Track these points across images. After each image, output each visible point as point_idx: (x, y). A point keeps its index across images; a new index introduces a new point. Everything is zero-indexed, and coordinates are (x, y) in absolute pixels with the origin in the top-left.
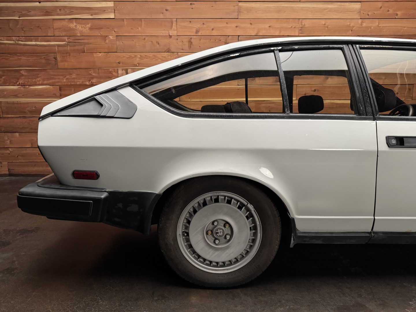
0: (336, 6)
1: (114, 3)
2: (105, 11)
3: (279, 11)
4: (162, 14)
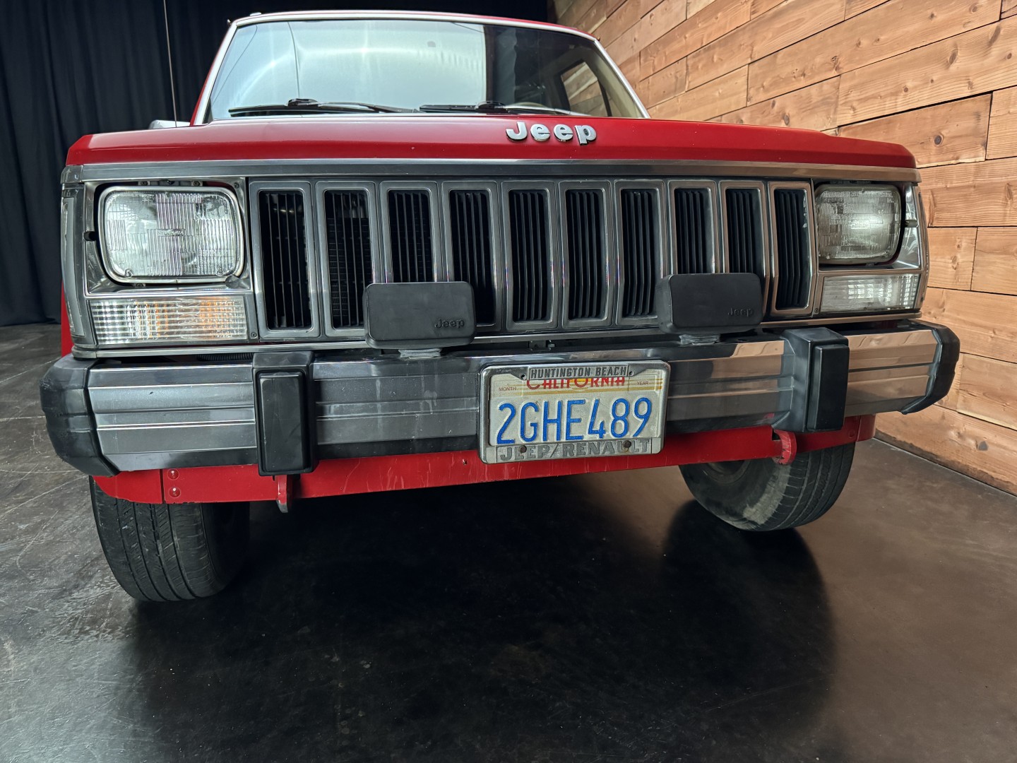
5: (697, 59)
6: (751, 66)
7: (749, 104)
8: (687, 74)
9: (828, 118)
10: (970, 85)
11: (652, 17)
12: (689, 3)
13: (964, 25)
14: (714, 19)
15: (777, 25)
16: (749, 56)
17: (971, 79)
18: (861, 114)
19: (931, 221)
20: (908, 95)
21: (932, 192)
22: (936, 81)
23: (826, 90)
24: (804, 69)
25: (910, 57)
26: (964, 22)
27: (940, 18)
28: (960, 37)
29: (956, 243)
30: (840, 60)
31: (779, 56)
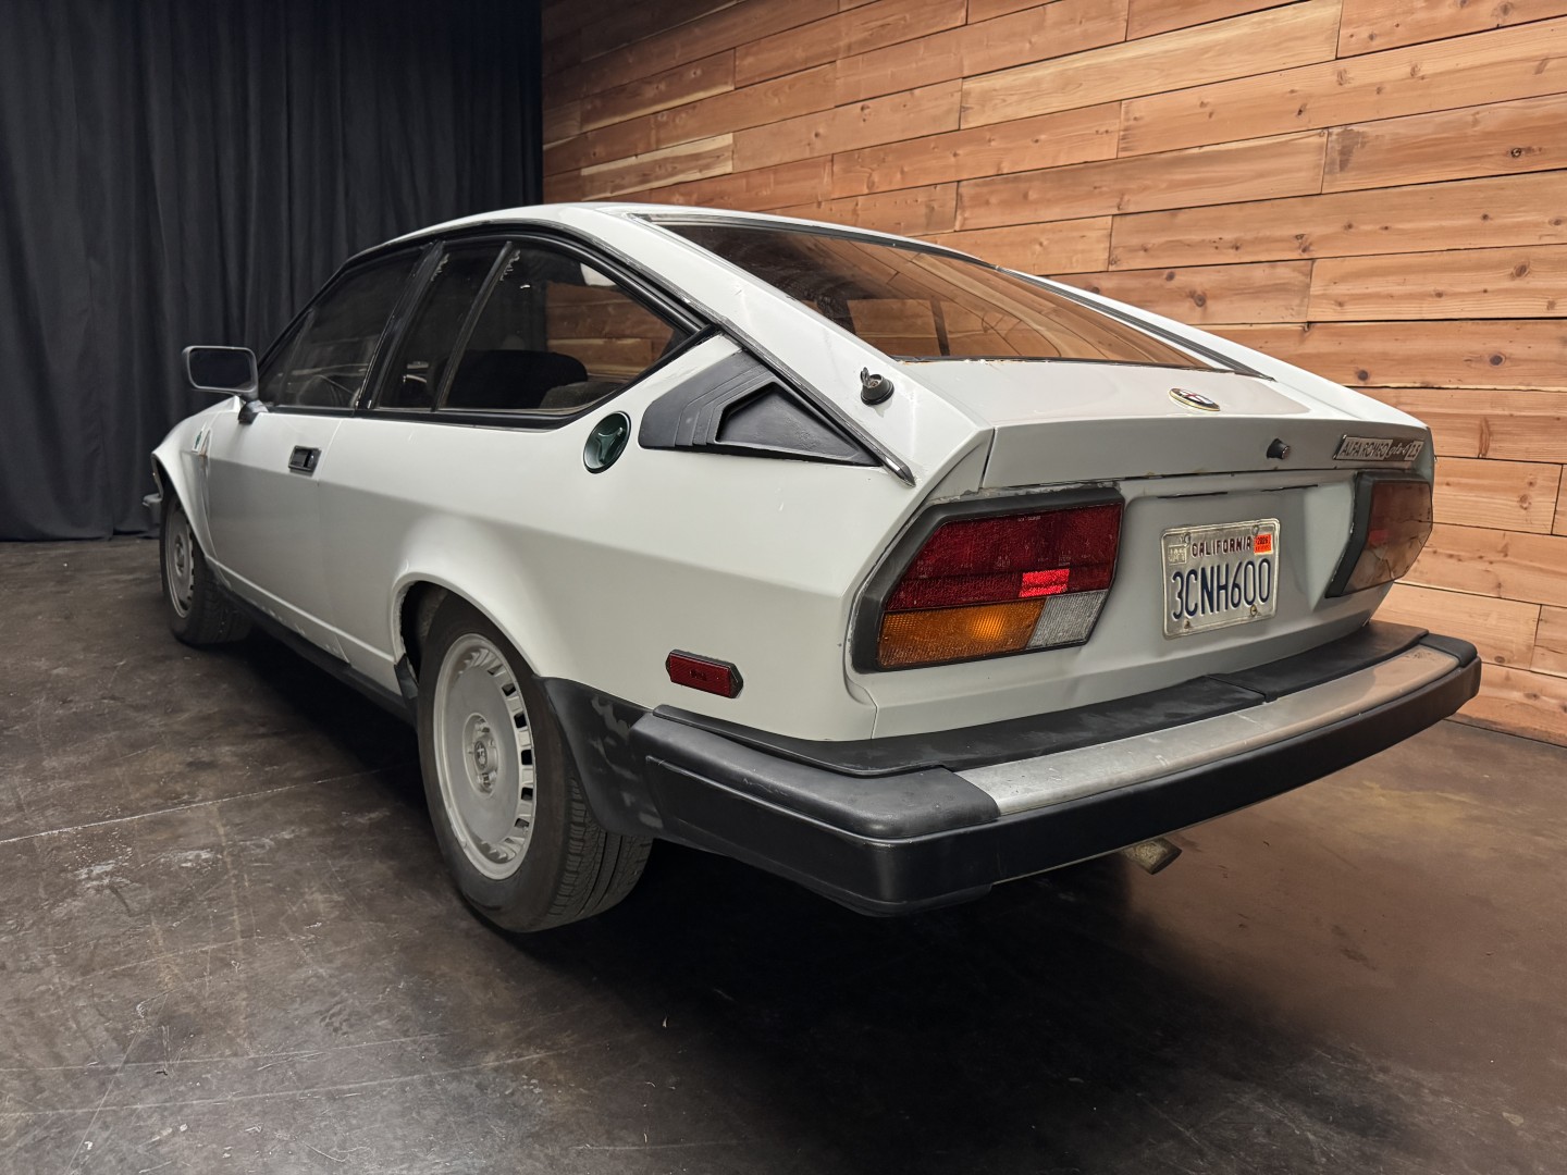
0: (1246, 30)
1: (734, 137)
2: (718, 157)
3: (1066, 83)
4: (808, 148)
5: (985, 190)
6: (1118, 218)
7: (1111, 268)
8: (959, 205)
9: (1287, 309)
10: (1551, 305)
11: (866, 111)
12: (968, 108)
13: (1541, 237)
14: (1028, 142)
15: (1180, 175)
16: (1115, 204)
17: (1550, 298)
18: (1353, 312)
19: (1483, 452)
20: (1443, 301)
21: (1486, 419)
22: (1493, 292)
23: (1284, 273)
24: (1237, 240)
25: (1447, 257)
26: (1540, 233)
27: (1498, 222)
28: (1534, 249)
29: (1526, 480)
30: (1309, 241)
31: (1182, 217)
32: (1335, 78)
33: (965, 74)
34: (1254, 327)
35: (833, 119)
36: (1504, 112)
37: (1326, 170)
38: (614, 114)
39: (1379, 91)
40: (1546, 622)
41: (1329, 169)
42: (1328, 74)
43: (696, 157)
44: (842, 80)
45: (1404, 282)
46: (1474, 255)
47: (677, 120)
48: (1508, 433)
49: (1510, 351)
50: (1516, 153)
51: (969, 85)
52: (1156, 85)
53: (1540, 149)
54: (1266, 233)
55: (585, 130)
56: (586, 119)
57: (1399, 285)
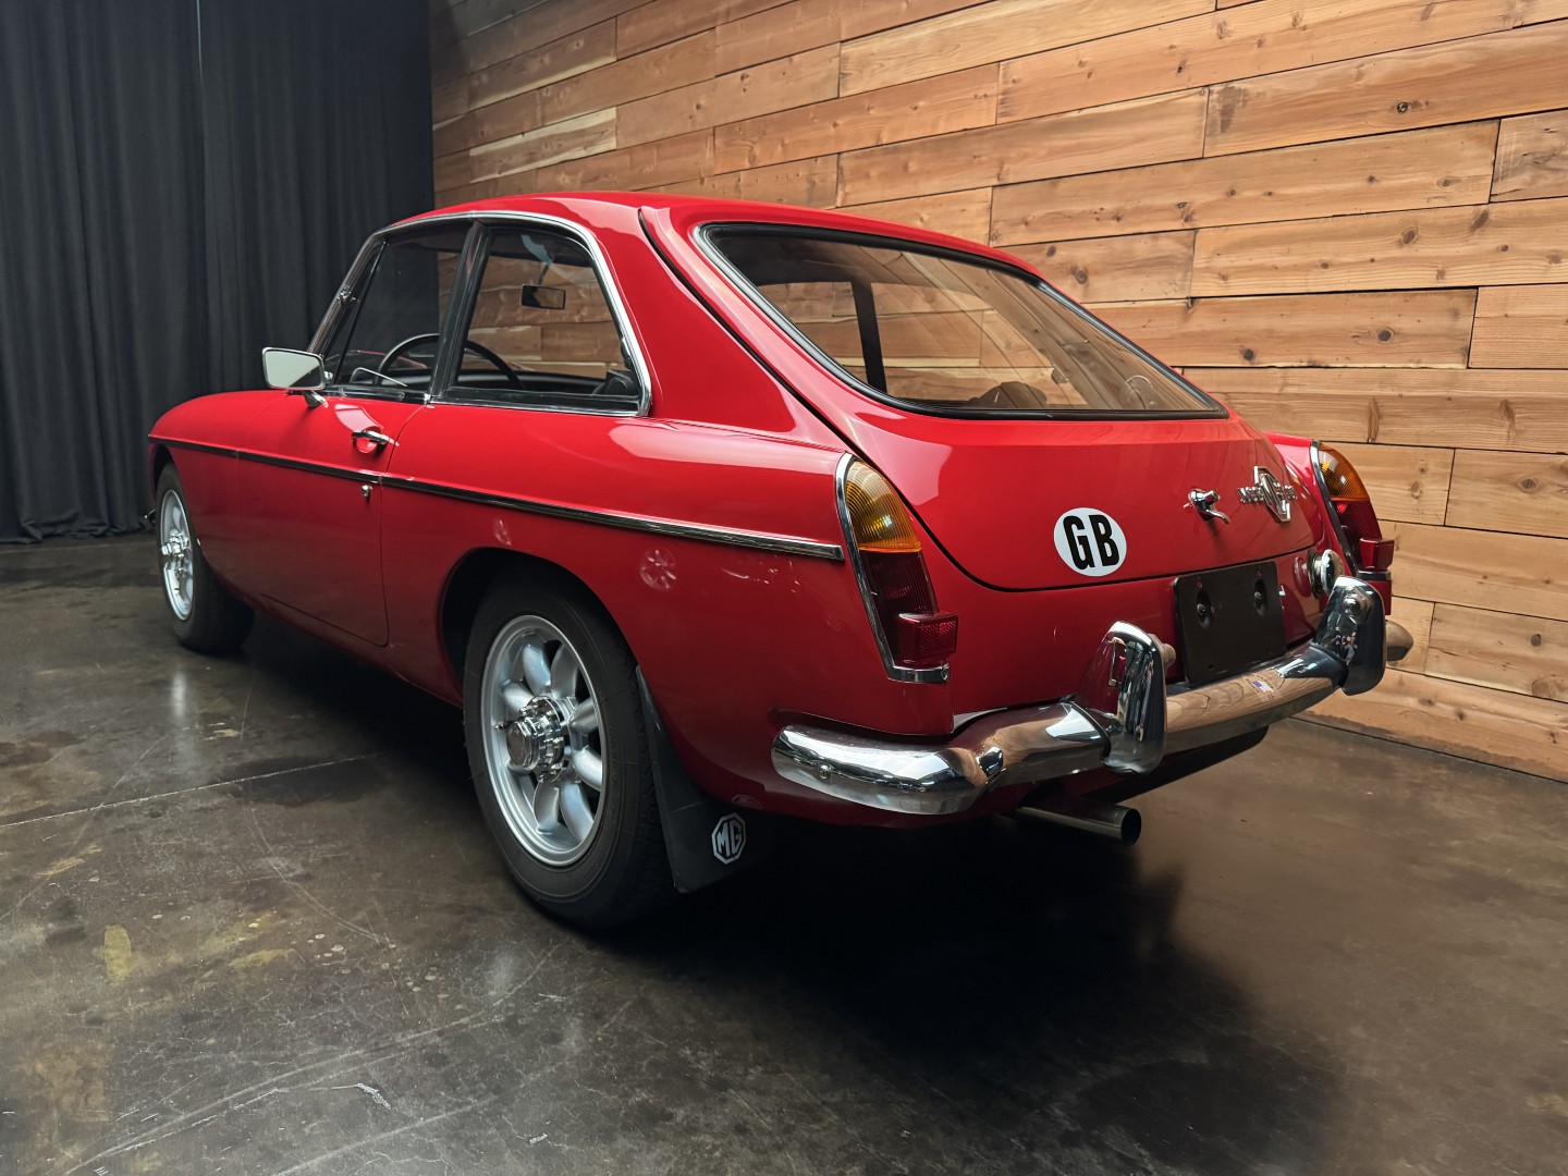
5: (865, 162)
6: (997, 190)
8: (840, 179)
9: (1171, 284)
10: (1441, 274)
11: (746, 80)
12: (846, 75)
13: (1429, 200)
14: (907, 109)
15: (1060, 141)
16: (995, 174)
17: (1440, 267)
18: (1238, 286)
19: (1373, 436)
20: (1328, 273)
21: (1374, 400)
22: (1380, 261)
23: (1167, 245)
24: (1118, 210)
25: (1331, 224)
26: (1428, 196)
27: (1385, 184)
28: (1421, 213)
29: (1417, 467)
30: (1191, 209)
31: (1063, 185)
32: (1215, 31)
33: (843, 38)
34: (1137, 305)
35: (714, 89)
36: (1389, 65)
37: (1208, 132)
38: (500, 90)
39: (1260, 44)
40: (1440, 621)
41: (1209, 130)
42: (1207, 26)
43: (581, 133)
44: (721, 48)
45: (1288, 253)
46: (1361, 221)
47: (561, 96)
48: (1397, 415)
49: (1399, 326)
50: (1402, 108)
51: (848, 49)
52: (1033, 44)
53: (1427, 103)
54: (1147, 202)
55: (472, 109)
56: (473, 97)
57: (1283, 255)
